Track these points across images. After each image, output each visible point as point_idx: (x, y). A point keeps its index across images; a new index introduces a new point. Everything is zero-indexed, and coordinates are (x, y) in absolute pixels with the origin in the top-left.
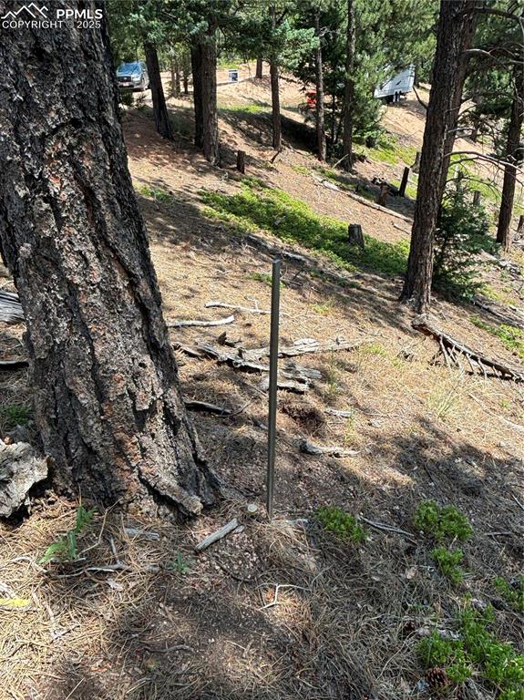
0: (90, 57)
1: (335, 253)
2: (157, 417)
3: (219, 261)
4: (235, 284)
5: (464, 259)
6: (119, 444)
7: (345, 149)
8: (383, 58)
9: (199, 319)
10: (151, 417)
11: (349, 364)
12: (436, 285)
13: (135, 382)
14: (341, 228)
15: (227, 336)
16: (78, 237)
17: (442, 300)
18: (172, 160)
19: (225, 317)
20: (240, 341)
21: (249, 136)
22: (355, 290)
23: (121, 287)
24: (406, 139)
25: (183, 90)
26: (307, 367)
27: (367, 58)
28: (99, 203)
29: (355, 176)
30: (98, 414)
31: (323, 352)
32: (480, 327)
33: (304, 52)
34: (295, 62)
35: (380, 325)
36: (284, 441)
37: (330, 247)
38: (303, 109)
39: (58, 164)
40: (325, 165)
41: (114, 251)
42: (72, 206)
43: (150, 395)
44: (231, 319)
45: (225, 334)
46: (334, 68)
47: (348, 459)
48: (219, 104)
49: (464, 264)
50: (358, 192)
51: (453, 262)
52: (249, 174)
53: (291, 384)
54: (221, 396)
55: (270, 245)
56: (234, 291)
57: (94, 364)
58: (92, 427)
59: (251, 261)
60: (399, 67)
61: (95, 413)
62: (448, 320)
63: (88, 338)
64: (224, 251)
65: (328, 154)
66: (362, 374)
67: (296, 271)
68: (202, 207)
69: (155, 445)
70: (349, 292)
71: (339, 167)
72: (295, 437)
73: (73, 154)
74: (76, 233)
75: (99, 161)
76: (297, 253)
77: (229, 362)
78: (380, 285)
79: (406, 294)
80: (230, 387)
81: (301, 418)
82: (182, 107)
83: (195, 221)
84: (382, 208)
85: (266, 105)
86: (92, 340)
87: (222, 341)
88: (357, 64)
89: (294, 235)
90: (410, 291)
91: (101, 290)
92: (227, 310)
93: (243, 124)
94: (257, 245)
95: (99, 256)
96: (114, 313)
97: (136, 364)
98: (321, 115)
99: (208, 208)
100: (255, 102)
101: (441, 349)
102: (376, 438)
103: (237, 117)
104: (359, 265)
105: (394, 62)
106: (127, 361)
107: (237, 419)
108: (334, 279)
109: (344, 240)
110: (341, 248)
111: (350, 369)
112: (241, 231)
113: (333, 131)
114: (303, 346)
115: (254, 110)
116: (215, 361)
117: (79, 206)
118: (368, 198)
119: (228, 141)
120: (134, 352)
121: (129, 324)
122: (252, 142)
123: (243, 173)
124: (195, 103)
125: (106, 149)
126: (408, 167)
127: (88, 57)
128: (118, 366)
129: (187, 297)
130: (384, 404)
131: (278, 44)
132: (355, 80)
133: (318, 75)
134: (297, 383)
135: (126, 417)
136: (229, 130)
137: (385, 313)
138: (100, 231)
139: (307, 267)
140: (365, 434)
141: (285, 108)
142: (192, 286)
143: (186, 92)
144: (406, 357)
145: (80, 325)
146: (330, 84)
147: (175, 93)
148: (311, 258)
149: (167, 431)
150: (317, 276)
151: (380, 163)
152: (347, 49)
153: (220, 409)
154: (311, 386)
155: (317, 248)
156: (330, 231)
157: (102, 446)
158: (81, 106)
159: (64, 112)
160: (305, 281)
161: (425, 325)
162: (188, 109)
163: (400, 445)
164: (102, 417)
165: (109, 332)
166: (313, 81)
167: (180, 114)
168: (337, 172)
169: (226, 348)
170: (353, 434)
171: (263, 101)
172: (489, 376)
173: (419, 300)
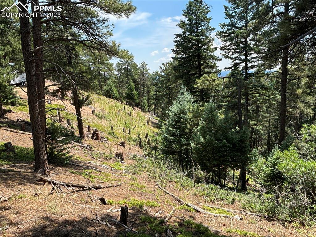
5: (62, 148)
8: (10, 69)
11: (6, 207)
14: (2, 145)
17: (57, 167)
22: (10, 173)
29: (6, 120)
32: (74, 173)
49: (63, 150)
50: (9, 127)
51: (57, 150)
62: (60, 174)
70: (7, 175)
78: (25, 167)
79: (37, 168)
84: (24, 132)
101: (53, 187)
104: (13, 161)
105: (18, 70)
109: (3, 151)
111: (8, 209)
118: (15, 129)
137: (27, 179)
151: (20, 112)
161: (42, 178)
172: (77, 191)
173: (44, 169)
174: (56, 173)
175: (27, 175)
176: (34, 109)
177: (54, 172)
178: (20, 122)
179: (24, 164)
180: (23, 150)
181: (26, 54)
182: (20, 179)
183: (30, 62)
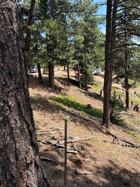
0: (22, 74)
1: (84, 112)
2: (32, 165)
3: (53, 115)
4: (58, 121)
5: (118, 113)
6: (21, 174)
7: (86, 86)
8: (93, 66)
9: (47, 132)
10: (31, 165)
11: (89, 144)
12: (111, 120)
13: (27, 154)
14: (86, 105)
15: (55, 137)
16: (15, 115)
17: (114, 124)
18: (43, 89)
19: (54, 131)
20: (58, 138)
21: (62, 83)
22: (90, 122)
23: (25, 127)
24: (101, 83)
25: (46, 73)
26: (77, 146)
27: (90, 66)
28: (21, 106)
29: (88, 92)
30: (16, 164)
31: (82, 140)
32: (124, 132)
33: (75, 65)
34: (73, 67)
35: (97, 132)
36: (70, 170)
37: (83, 110)
38: (75, 77)
39: (12, 98)
40: (81, 89)
41: (24, 118)
42: (14, 107)
43: (31, 158)
44: (56, 131)
45: (54, 136)
46: (82, 68)
47: (89, 175)
48: (55, 76)
49: (118, 114)
50: (89, 96)
51: (115, 114)
52: (62, 92)
53: (72, 151)
54: (52, 156)
55: (67, 110)
56: (57, 123)
57: (16, 150)
58: (13, 169)
59: (62, 114)
60: (97, 67)
61: (15, 164)
62: (116, 130)
63: (15, 142)
64: (55, 112)
65: (82, 87)
66: (93, 147)
67: (74, 117)
68: (50, 101)
69: (31, 174)
70: (88, 123)
71: (84, 90)
72: (74, 169)
73: (16, 95)
74: (14, 114)
75: (22, 97)
76: (74, 112)
77: (55, 145)
78: (96, 120)
79: (104, 123)
80: (55, 153)
81: (75, 162)
82: (46, 77)
83: (48, 104)
84: (96, 100)
85: (66, 76)
86: (16, 142)
87: (53, 138)
88: (87, 67)
89: (73, 107)
90: (104, 122)
91: (20, 129)
92: (55, 129)
93: (61, 80)
94: (64, 110)
95: (20, 120)
96: (22, 135)
97: (28, 149)
98: (79, 78)
99: (51, 101)
100: (64, 75)
101: (114, 139)
102: (98, 168)
103: (59, 79)
104: (91, 115)
105: (96, 66)
106: (25, 148)
107: (56, 163)
108: (84, 119)
109: (86, 108)
110: (86, 110)
111: (90, 146)
112: (60, 107)
113: (82, 82)
114: (76, 139)
115: (63, 77)
116: (51, 145)
117: (16, 107)
118: (92, 97)
119: (57, 84)
120: (27, 146)
121: (26, 137)
122: (63, 84)
123: (60, 92)
124: (49, 75)
125: (24, 94)
126: (102, 90)
127: (21, 74)
128: (22, 150)
129: (44, 125)
130: (99, 156)
131: (69, 63)
132: (87, 70)
133: (78, 70)
134: (74, 151)
135: (24, 165)
136: (57, 82)
137: (98, 128)
138: (21, 113)
139: (77, 116)
140: (94, 166)
141: (71, 77)
142: (46, 122)
143: (47, 73)
144: (105, 142)
145: (13, 138)
146: (82, 71)
147: (44, 73)
148: (78, 113)
149: (35, 169)
150: (80, 118)
151: (94, 89)
152: (85, 64)
153: (52, 160)
154: (78, 152)
155: (80, 111)
156: (83, 106)
157: (16, 174)
158: (19, 84)
159: (14, 86)
160: (76, 120)
161: (109, 132)
162: (47, 77)
163: (104, 170)
164: (17, 165)
165: (21, 140)
166: (77, 71)
167: (45, 78)
168: (84, 91)
169: (54, 141)
170: (91, 167)
171: (66, 75)
172: (128, 146)
173: (107, 124)
174: (113, 128)
175: (98, 126)
176: (107, 87)
177: (112, 127)
178: (94, 94)
179: (96, 118)
180: (95, 110)
181: (106, 54)
182: (95, 127)
183: (108, 59)
